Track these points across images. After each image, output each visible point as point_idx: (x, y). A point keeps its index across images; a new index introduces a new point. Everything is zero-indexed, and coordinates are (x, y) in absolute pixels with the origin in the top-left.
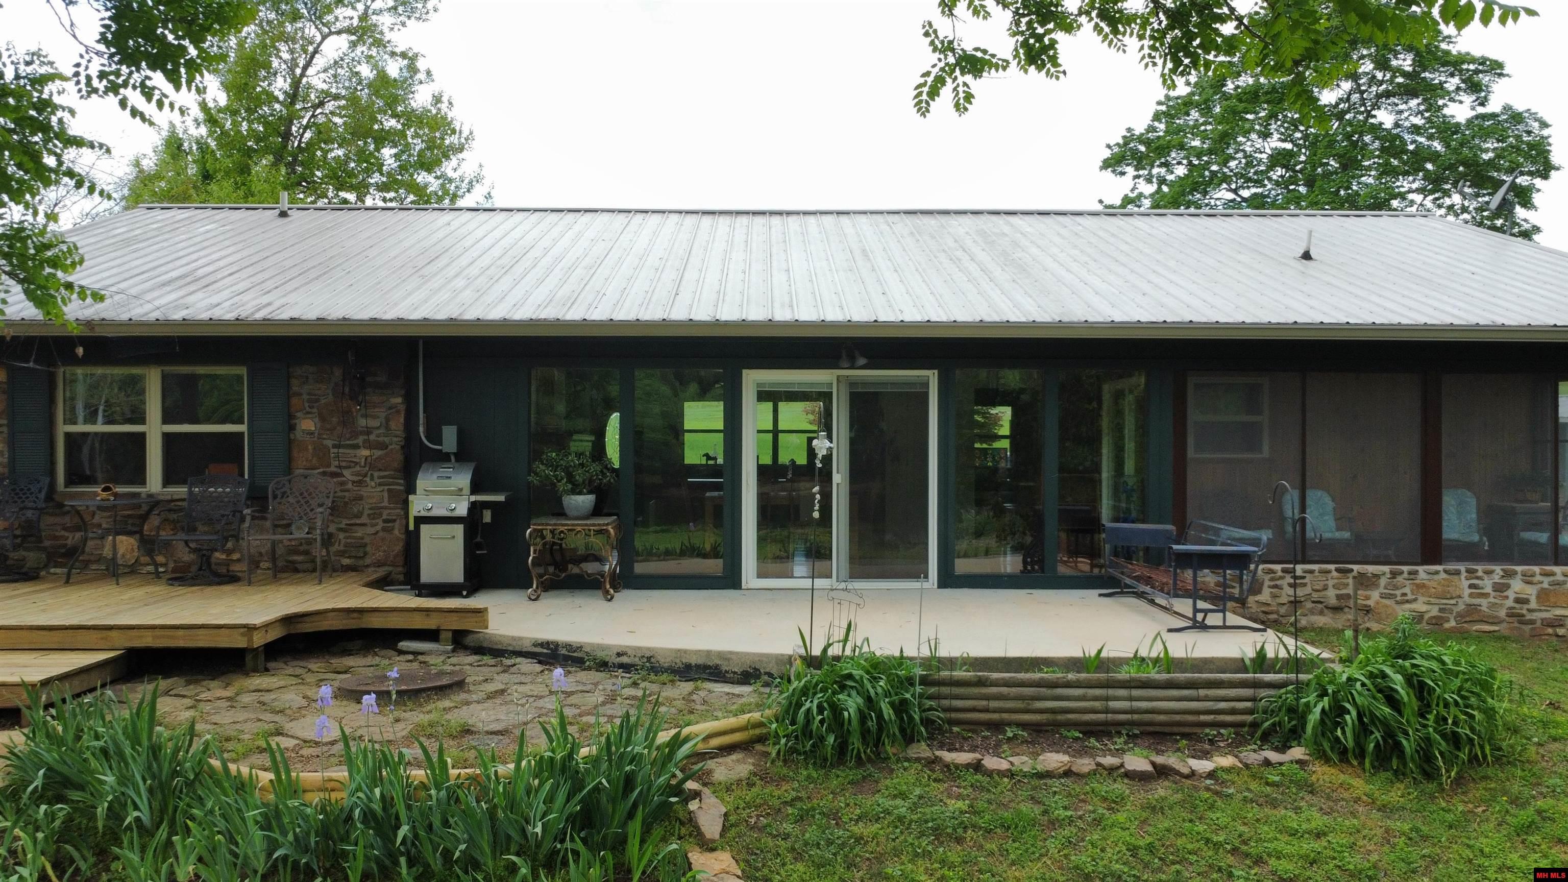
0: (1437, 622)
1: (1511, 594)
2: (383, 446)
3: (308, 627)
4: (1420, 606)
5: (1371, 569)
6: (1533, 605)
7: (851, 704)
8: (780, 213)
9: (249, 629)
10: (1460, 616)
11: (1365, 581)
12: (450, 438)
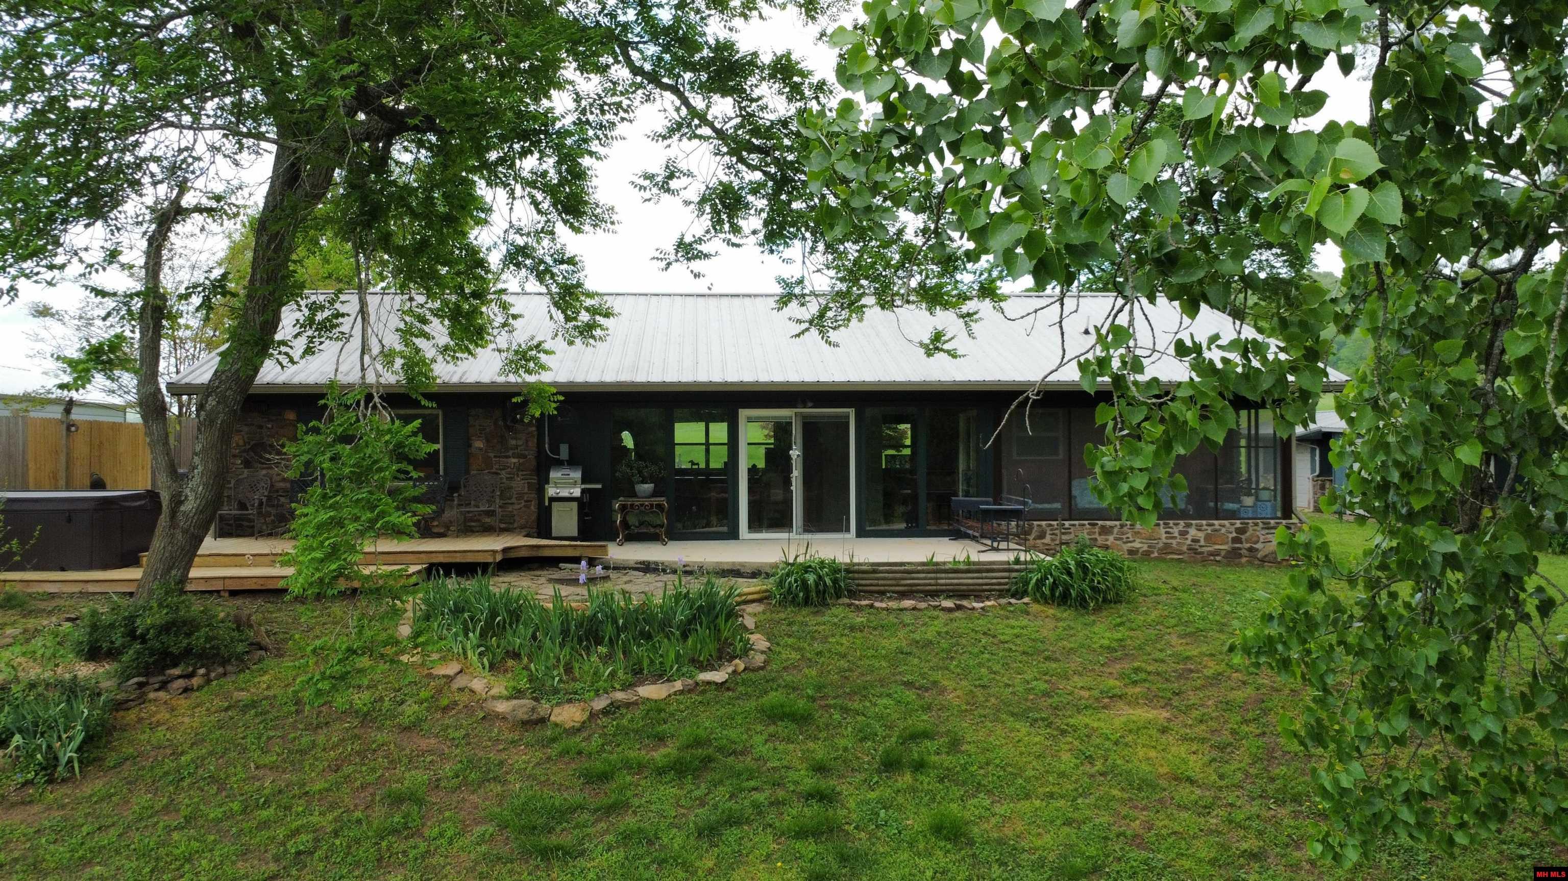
0: (1147, 554)
1: (1189, 537)
2: (525, 457)
3: (513, 555)
4: (1137, 545)
5: (1108, 523)
6: (1202, 543)
7: (811, 578)
8: (749, 296)
9: (494, 552)
10: (1160, 550)
11: (1105, 531)
12: (564, 451)
